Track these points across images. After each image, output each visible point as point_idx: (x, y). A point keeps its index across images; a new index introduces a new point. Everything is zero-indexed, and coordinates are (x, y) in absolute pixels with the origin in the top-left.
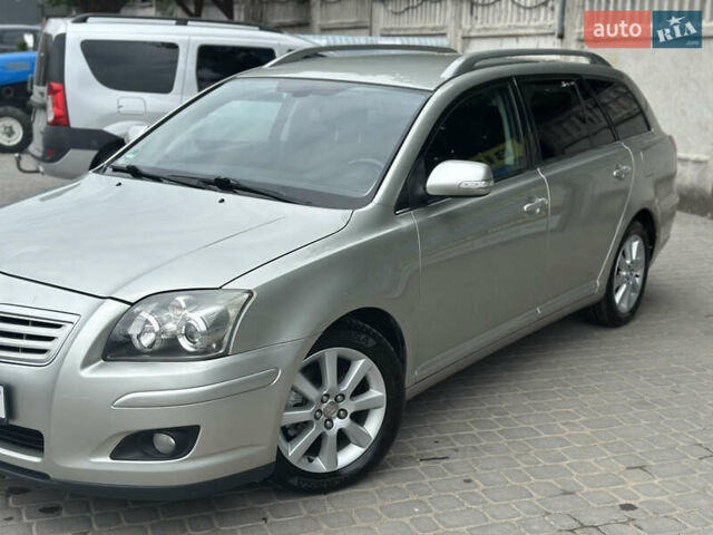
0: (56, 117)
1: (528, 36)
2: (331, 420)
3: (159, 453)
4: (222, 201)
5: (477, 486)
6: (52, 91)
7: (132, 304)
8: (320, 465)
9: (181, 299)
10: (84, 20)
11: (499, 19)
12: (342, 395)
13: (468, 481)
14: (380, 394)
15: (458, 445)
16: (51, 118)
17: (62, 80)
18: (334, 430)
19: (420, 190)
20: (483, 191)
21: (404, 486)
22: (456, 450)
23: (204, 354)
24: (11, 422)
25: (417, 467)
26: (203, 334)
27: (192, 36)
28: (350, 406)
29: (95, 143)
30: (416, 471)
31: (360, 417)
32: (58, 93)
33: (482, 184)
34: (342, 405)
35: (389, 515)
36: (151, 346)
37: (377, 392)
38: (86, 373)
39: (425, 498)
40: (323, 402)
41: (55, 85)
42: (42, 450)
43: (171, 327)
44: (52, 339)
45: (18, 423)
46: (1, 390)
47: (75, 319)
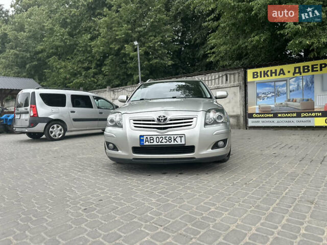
0: (34, 114)
6: (31, 107)
7: (207, 112)
10: (38, 88)
16: (32, 115)
17: (35, 104)
27: (69, 93)
29: (46, 121)
38: (207, 128)
41: (33, 106)
42: (194, 151)
44: (192, 122)
45: (186, 145)
46: (184, 136)
47: (197, 116)
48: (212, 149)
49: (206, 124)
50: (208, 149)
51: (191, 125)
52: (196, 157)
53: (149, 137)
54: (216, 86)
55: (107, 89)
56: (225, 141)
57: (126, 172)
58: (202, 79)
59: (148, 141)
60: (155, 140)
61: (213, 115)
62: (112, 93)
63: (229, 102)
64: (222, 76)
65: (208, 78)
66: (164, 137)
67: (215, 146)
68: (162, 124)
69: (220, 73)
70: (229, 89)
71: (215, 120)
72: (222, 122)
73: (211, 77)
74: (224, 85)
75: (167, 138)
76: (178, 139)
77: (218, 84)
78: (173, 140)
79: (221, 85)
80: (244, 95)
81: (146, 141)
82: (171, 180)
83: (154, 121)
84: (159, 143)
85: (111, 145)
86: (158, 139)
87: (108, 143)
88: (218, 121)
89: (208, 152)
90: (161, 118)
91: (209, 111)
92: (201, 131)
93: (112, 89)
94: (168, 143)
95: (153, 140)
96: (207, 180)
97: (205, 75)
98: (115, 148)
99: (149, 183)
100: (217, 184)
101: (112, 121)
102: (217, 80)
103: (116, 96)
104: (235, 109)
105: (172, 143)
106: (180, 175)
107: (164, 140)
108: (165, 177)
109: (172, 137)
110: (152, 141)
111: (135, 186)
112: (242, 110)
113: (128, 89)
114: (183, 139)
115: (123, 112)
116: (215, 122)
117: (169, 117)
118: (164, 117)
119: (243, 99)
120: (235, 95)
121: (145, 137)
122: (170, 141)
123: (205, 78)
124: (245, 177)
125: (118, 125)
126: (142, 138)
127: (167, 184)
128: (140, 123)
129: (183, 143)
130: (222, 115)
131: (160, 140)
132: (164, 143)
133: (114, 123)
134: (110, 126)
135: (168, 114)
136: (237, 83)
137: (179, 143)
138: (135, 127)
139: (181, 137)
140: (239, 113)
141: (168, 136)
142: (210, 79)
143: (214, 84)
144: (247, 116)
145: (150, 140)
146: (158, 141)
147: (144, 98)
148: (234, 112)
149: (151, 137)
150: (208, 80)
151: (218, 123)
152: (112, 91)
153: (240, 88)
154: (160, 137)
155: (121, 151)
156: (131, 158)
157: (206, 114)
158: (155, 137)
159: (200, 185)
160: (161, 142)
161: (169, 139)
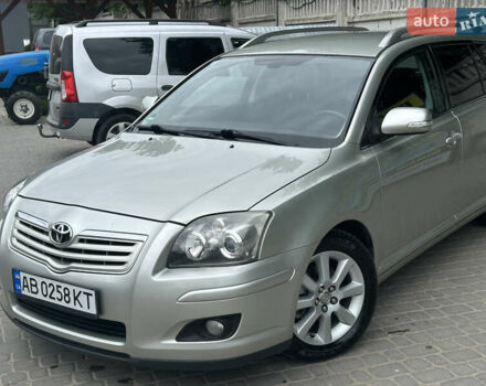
0: (68, 96)
1: (398, 18)
2: (325, 305)
3: (211, 335)
4: (232, 147)
5: (437, 351)
6: (64, 77)
7: (186, 226)
8: (319, 339)
9: (220, 220)
10: (85, 25)
11: (376, 8)
12: (334, 287)
13: (430, 347)
14: (359, 284)
15: (414, 321)
16: (64, 96)
17: (71, 69)
18: (329, 313)
19: (377, 132)
20: (425, 130)
21: (381, 352)
22: (413, 324)
23: (241, 260)
24: (102, 317)
25: (388, 339)
26: (240, 245)
27: (162, 32)
28: (339, 295)
29: (96, 113)
30: (387, 341)
31: (346, 302)
32: (69, 79)
33: (425, 124)
34: (333, 294)
35: (378, 376)
36: (199, 256)
37: (358, 283)
38: (158, 278)
39: (400, 362)
40: (320, 292)
41: (67, 73)
42: (125, 336)
43: (214, 241)
44: (127, 254)
45: (105, 317)
46: (93, 293)
47: (144, 238)
48: (178, 339)
49: (174, 258)
51: (122, 263)
53: (28, 277)
59: (27, 287)
60: (39, 287)
66: (55, 283)
71: (217, 250)
75: (61, 290)
76: (83, 298)
78: (72, 297)
81: (24, 285)
83: (47, 234)
84: (47, 299)
86: (44, 286)
88: (227, 254)
89: (167, 348)
94: (63, 303)
95: (36, 286)
103: (360, 14)
105: (71, 305)
107: (55, 295)
109: (71, 289)
110: (34, 289)
114: (92, 301)
117: (75, 231)
121: (22, 274)
122: (67, 299)
126: (17, 276)
129: (93, 311)
130: (236, 238)
131: (50, 290)
132: (56, 302)
137: (85, 309)
139: (88, 295)
141: (64, 285)
145: (31, 285)
146: (45, 293)
149: (33, 278)
154: (48, 282)
158: (39, 281)
160: (50, 297)
161: (66, 295)
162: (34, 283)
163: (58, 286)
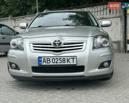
44: (82, 46)
45: (77, 65)
46: (75, 57)
47: (86, 41)
48: (99, 68)
49: (94, 48)
50: (95, 68)
51: (82, 48)
52: (86, 76)
53: (46, 58)
54: (101, 16)
55: (9, 18)
56: (109, 62)
57: (26, 88)
58: (90, 10)
59: (45, 62)
60: (51, 61)
61: (99, 40)
62: (13, 21)
63: (112, 30)
64: (106, 9)
65: (95, 10)
66: (59, 58)
67: (102, 66)
68: (57, 47)
69: (105, 6)
70: (112, 19)
71: (101, 45)
72: (107, 46)
73: (98, 9)
74: (108, 16)
76: (71, 60)
77: (103, 15)
78: (66, 61)
79: (105, 16)
80: (124, 25)
81: (43, 62)
82: (64, 94)
83: (50, 45)
84: (55, 64)
85: (13, 65)
86: (53, 60)
87: (11, 64)
88: (104, 45)
89: (96, 71)
90: (56, 42)
91: (96, 37)
92: (90, 53)
93: (14, 18)
94: (62, 63)
95: (49, 61)
96: (94, 95)
97: (92, 7)
98: (17, 68)
99: (46, 97)
100: (103, 98)
101: (14, 44)
102: (102, 12)
103: (17, 24)
104: (117, 36)
105: (66, 63)
106: (71, 91)
107: (59, 61)
108: (59, 92)
109: (66, 58)
110: (49, 62)
111: (34, 100)
112: (122, 37)
113: (28, 18)
114: (75, 60)
115: (23, 37)
116: (101, 46)
117: (63, 42)
118: (59, 41)
119: (123, 28)
120: (117, 24)
121: (43, 58)
122: (64, 62)
123: (92, 10)
124: (125, 92)
125: (19, 48)
126: (40, 59)
127: (61, 98)
128: (39, 47)
129: (75, 63)
130: (107, 40)
131: (56, 61)
132: (59, 64)
133: (16, 46)
134: (13, 49)
135: (62, 39)
136: (118, 14)
137: (72, 63)
138: (34, 49)
139: (73, 58)
140: (120, 40)
141: (62, 58)
142: (96, 10)
143: (99, 15)
144: (126, 42)
145: (47, 61)
146: (54, 62)
147: (41, 25)
148: (115, 38)
149: (48, 58)
150: (95, 12)
151: (104, 47)
152: (13, 19)
153: (121, 19)
154: (55, 58)
155: (22, 70)
156: (31, 76)
157: (94, 40)
158: (51, 59)
159: (89, 98)
160: (56, 63)
161: (63, 60)
162: (48, 60)
163: (60, 58)
